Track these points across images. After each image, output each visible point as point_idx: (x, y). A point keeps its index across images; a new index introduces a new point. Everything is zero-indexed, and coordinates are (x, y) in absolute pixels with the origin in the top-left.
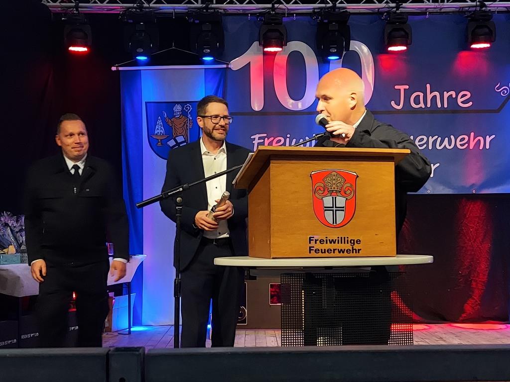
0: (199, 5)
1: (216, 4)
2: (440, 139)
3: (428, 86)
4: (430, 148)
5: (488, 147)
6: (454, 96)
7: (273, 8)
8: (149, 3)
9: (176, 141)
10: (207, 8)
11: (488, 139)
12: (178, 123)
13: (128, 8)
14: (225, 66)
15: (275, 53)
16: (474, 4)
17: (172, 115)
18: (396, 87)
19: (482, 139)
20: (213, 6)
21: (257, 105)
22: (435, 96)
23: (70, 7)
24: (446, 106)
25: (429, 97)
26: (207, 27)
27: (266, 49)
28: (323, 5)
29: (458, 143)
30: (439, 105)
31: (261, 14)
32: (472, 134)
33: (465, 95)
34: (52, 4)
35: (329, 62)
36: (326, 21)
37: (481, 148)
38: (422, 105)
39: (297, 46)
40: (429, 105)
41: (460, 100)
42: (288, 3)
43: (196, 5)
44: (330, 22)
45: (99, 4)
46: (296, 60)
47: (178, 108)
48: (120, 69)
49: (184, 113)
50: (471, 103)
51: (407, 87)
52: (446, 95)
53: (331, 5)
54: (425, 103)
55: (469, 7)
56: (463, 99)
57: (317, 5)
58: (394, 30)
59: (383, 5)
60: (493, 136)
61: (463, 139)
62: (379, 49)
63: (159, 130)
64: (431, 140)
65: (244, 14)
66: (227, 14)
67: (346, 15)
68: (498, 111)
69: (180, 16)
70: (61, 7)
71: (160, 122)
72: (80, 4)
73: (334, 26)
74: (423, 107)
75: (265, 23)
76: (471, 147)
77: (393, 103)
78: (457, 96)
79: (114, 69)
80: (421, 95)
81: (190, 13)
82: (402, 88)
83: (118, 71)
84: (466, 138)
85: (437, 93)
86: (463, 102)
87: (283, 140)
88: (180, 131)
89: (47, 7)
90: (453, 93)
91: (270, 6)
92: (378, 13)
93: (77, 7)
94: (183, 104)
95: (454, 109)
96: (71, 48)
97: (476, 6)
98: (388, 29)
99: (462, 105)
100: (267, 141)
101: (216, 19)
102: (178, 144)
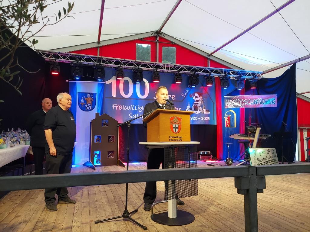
0: (97, 63)
1: (103, 63)
7: (120, 66)
8: (80, 61)
9: (88, 105)
10: (100, 64)
12: (88, 99)
13: (73, 62)
14: (104, 82)
15: (120, 80)
16: (177, 71)
17: (86, 97)
20: (102, 64)
21: (114, 95)
23: (53, 60)
26: (99, 70)
27: (118, 79)
28: (135, 67)
31: (116, 68)
33: (173, 96)
34: (46, 58)
35: (136, 84)
36: (136, 72)
39: (126, 78)
41: (172, 98)
42: (125, 65)
43: (96, 63)
44: (137, 72)
45: (63, 59)
46: (126, 84)
47: (89, 95)
48: (69, 81)
49: (91, 96)
50: (175, 99)
53: (137, 67)
55: (176, 72)
57: (133, 67)
58: (155, 76)
59: (152, 69)
60: (181, 108)
62: (151, 82)
63: (82, 101)
65: (111, 67)
66: (105, 66)
67: (142, 71)
68: (182, 101)
69: (90, 67)
70: (50, 59)
71: (82, 99)
72: (57, 59)
73: (138, 74)
75: (118, 71)
77: (154, 97)
78: (171, 96)
79: (67, 81)
81: (94, 65)
83: (68, 82)
87: (122, 106)
88: (89, 102)
89: (45, 59)
90: (170, 95)
91: (119, 65)
92: (151, 71)
93: (55, 60)
94: (90, 93)
96: (53, 73)
97: (177, 72)
98: (154, 76)
99: (173, 99)
100: (117, 107)
101: (102, 68)
102: (88, 106)
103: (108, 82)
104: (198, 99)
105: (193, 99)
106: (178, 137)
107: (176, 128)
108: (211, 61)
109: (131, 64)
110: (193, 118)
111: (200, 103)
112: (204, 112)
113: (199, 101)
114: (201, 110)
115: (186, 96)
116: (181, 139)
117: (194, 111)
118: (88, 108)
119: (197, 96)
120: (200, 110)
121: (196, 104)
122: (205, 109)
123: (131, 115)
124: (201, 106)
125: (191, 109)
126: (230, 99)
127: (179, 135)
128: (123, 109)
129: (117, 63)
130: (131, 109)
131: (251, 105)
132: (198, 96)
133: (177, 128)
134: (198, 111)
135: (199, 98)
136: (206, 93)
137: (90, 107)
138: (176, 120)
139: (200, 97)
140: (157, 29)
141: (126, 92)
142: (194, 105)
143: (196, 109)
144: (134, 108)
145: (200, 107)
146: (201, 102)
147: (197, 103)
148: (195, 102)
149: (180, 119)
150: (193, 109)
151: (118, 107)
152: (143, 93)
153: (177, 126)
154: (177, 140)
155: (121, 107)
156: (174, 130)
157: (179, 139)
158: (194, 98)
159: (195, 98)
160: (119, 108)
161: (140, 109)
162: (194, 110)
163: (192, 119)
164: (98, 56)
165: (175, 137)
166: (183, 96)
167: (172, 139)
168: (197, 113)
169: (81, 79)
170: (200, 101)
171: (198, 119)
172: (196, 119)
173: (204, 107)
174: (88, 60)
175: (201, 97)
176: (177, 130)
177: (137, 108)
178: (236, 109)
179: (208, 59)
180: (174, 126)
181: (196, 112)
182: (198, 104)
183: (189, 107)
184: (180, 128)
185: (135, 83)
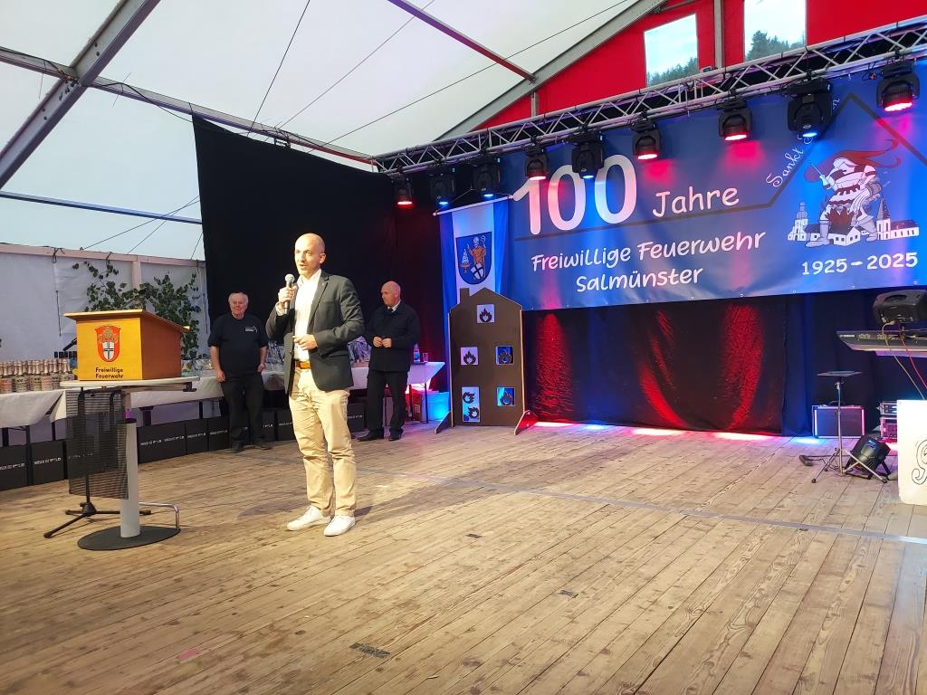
0: (480, 151)
1: (493, 145)
2: (703, 242)
3: (691, 188)
4: (693, 253)
5: (757, 245)
6: (718, 195)
8: (446, 157)
9: (476, 268)
11: (758, 237)
12: (477, 252)
13: (430, 164)
14: (506, 198)
16: (726, 93)
17: (472, 247)
18: (658, 195)
19: (750, 238)
20: (491, 148)
21: (535, 228)
22: (698, 198)
23: (395, 172)
24: (709, 207)
25: (692, 199)
28: (577, 128)
29: (723, 245)
30: (702, 208)
32: (739, 234)
33: (731, 192)
34: (386, 171)
37: (749, 247)
38: (684, 209)
39: (565, 170)
40: (691, 209)
41: (725, 199)
42: (548, 133)
43: (477, 151)
45: (414, 165)
47: (477, 239)
48: (439, 214)
49: (481, 243)
50: (737, 200)
51: (668, 193)
52: (710, 195)
53: (582, 127)
54: (687, 207)
56: (729, 198)
59: (632, 116)
60: (763, 234)
61: (729, 240)
63: (465, 260)
64: (694, 244)
66: (501, 153)
68: (769, 205)
71: (465, 253)
74: (685, 211)
76: (738, 248)
77: (655, 212)
78: (722, 194)
79: (434, 214)
80: (683, 199)
82: (663, 195)
83: (438, 216)
84: (733, 238)
85: (700, 195)
86: (728, 201)
87: (557, 258)
88: (478, 259)
90: (717, 193)
91: (530, 139)
93: (401, 171)
94: (479, 235)
95: (719, 209)
99: (729, 204)
100: (544, 261)
102: (478, 270)
103: (518, 196)
105: (825, 183)
106: (113, 370)
107: (109, 350)
110: (825, 266)
111: (861, 196)
113: (855, 188)
114: (869, 227)
115: (788, 180)
116: (121, 373)
117: (832, 236)
118: (477, 275)
119: (844, 167)
120: (860, 229)
121: (842, 202)
122: (888, 221)
123: (581, 282)
124: (870, 208)
125: (813, 228)
127: (116, 365)
128: (561, 266)
130: (581, 264)
132: (852, 170)
133: (111, 350)
134: (854, 232)
135: (859, 175)
136: (895, 144)
137: (481, 271)
138: (108, 333)
139: (859, 169)
141: (567, 213)
142: (828, 209)
143: (840, 222)
144: (591, 259)
145: (864, 215)
146: (867, 193)
147: (845, 197)
148: (836, 198)
149: (117, 330)
150: (824, 228)
151: (547, 263)
152: (615, 204)
153: (112, 345)
154: (113, 376)
155: (554, 260)
156: (106, 354)
157: (116, 373)
158: (827, 180)
159: (831, 181)
160: (550, 264)
161: (609, 258)
162: (830, 231)
163: (820, 269)
165: (108, 370)
166: (775, 181)
167: (101, 373)
168: (848, 242)
170: (862, 187)
171: (850, 266)
172: (842, 267)
173: (881, 213)
175: (869, 169)
176: (112, 353)
177: (600, 258)
180: (105, 345)
181: (840, 236)
182: (850, 202)
183: (801, 223)
184: (117, 350)
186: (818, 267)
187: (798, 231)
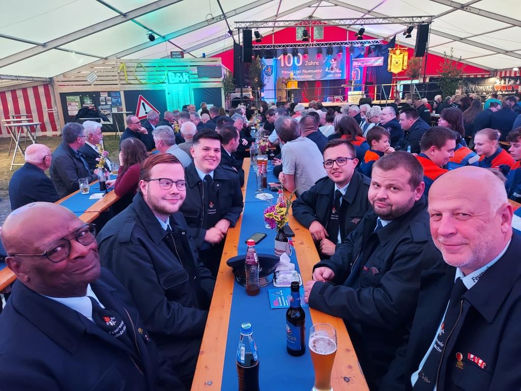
2: (313, 71)
3: (311, 61)
4: (311, 72)
5: (321, 72)
7: (285, 48)
8: (264, 48)
17: (268, 68)
19: (320, 70)
20: (275, 48)
21: (282, 65)
25: (311, 63)
26: (274, 52)
30: (313, 65)
31: (283, 49)
36: (294, 50)
39: (289, 55)
40: (311, 65)
42: (288, 47)
46: (289, 57)
49: (270, 67)
56: (317, 63)
59: (303, 47)
62: (303, 55)
65: (280, 49)
66: (277, 49)
67: (298, 49)
68: (323, 65)
69: (269, 50)
73: (296, 51)
75: (284, 51)
76: (318, 72)
77: (305, 64)
81: (271, 50)
82: (307, 62)
84: (317, 70)
85: (313, 62)
87: (287, 71)
90: (315, 62)
92: (303, 49)
95: (316, 65)
101: (276, 51)
103: (279, 58)
104: (334, 63)
108: (349, 31)
109: (291, 46)
111: (335, 65)
112: (338, 71)
119: (333, 61)
120: (335, 70)
124: (336, 67)
125: (329, 70)
126: (355, 61)
129: (284, 46)
131: (368, 64)
136: (339, 58)
137: (271, 74)
140: (310, 15)
141: (289, 63)
142: (331, 67)
143: (332, 69)
147: (333, 65)
151: (285, 72)
152: (298, 62)
164: (273, 44)
166: (324, 62)
168: (333, 72)
169: (266, 58)
171: (333, 76)
174: (268, 47)
175: (336, 61)
178: (360, 67)
179: (347, 30)
183: (327, 69)
185: (294, 56)
186: (329, 76)
187: (327, 70)
